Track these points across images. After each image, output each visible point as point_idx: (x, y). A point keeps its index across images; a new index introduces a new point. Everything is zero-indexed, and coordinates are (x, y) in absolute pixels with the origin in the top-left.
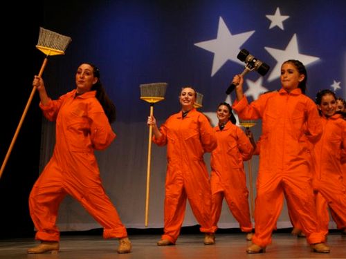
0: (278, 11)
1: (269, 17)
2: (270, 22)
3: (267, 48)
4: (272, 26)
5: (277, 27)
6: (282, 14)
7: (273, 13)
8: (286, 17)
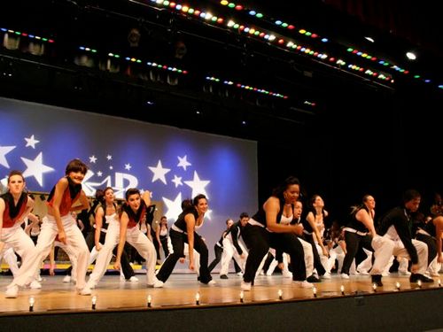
0: (33, 137)
1: (26, 139)
2: (26, 142)
3: (23, 159)
4: (27, 145)
5: (30, 147)
6: (35, 139)
7: (30, 138)
8: (37, 142)
